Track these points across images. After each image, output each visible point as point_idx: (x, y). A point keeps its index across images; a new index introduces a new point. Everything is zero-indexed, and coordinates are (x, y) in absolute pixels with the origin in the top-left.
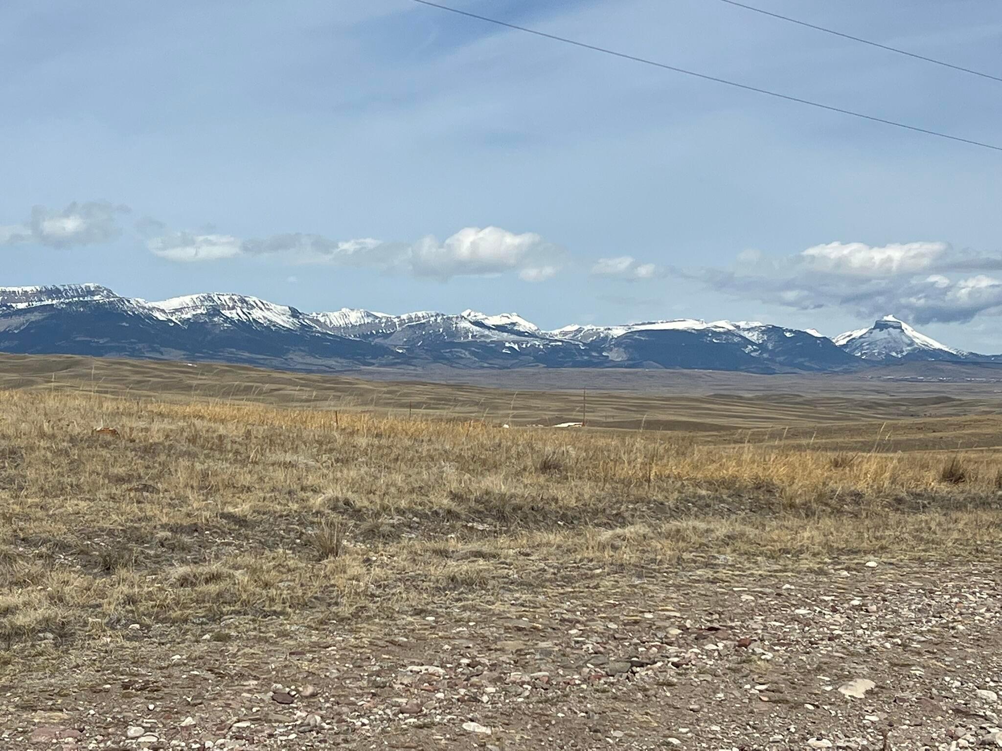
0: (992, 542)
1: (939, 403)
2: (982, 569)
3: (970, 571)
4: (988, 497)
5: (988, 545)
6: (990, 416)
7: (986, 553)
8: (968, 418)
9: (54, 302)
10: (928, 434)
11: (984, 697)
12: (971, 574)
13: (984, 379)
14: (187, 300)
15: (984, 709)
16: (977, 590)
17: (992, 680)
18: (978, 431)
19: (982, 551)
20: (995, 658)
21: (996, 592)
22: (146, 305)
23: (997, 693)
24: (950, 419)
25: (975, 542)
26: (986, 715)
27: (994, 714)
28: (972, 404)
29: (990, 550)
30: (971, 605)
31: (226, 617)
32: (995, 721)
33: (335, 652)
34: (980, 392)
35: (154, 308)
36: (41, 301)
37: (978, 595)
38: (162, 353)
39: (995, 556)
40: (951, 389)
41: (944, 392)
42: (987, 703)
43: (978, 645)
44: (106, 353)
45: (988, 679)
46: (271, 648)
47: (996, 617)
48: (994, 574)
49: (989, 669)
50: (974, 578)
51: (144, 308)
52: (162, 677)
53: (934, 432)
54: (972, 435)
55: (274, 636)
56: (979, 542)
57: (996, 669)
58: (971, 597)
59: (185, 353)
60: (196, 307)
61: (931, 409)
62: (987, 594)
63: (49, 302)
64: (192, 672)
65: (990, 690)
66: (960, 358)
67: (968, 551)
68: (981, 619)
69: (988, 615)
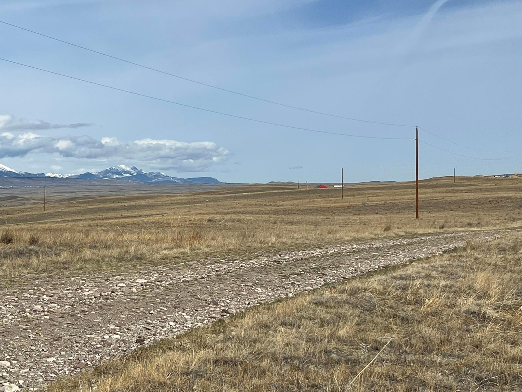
0: (20, 276)
1: (10, 199)
2: (12, 291)
3: (5, 293)
4: (24, 250)
5: (17, 277)
6: (36, 206)
7: (16, 282)
8: (25, 207)
10: (5, 216)
11: (3, 365)
12: (6, 295)
13: (34, 186)
15: (3, 372)
16: (7, 304)
17: (8, 355)
18: (30, 213)
19: (14, 281)
20: (12, 342)
21: (18, 304)
23: (10, 362)
24: (16, 207)
25: (11, 276)
26: (3, 376)
27: (8, 375)
28: (28, 199)
29: (18, 280)
30: (3, 313)
32: (7, 379)
34: (31, 193)
37: (8, 306)
39: (20, 283)
40: (16, 192)
41: (13, 194)
42: (4, 368)
43: (3, 336)
45: (6, 355)
47: (15, 318)
48: (18, 294)
49: (7, 349)
50: (7, 297)
53: (8, 214)
54: (28, 215)
56: (13, 276)
57: (11, 348)
58: (3, 308)
61: (6, 203)
62: (13, 305)
65: (7, 361)
66: (20, 175)
67: (6, 282)
68: (7, 320)
69: (11, 317)
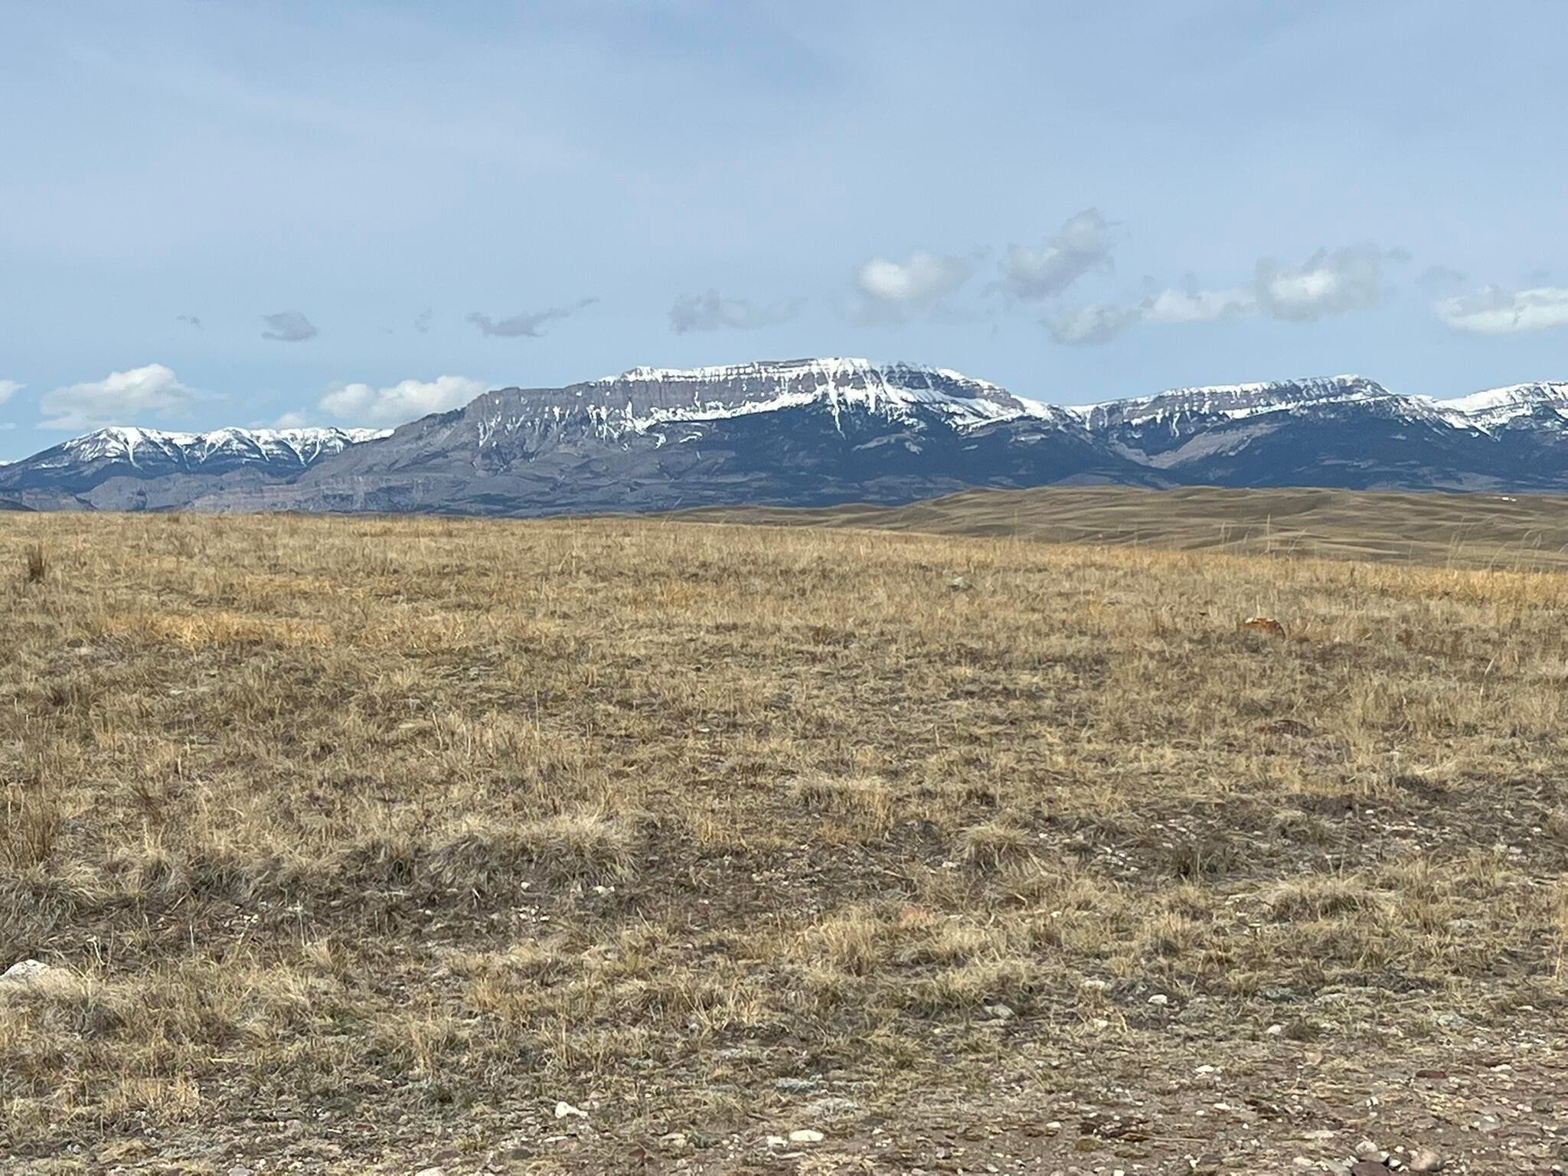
9: (1290, 406)
14: (1500, 395)
22: (1435, 406)
31: (1326, 989)
33: (1505, 1077)
35: (1447, 410)
36: (1269, 405)
38: (1460, 481)
44: (1373, 483)
46: (1387, 1059)
51: (1431, 410)
52: (1159, 1112)
55: (1401, 1035)
59: (1498, 479)
60: (1515, 406)
63: (1283, 406)
64: (1217, 1105)
